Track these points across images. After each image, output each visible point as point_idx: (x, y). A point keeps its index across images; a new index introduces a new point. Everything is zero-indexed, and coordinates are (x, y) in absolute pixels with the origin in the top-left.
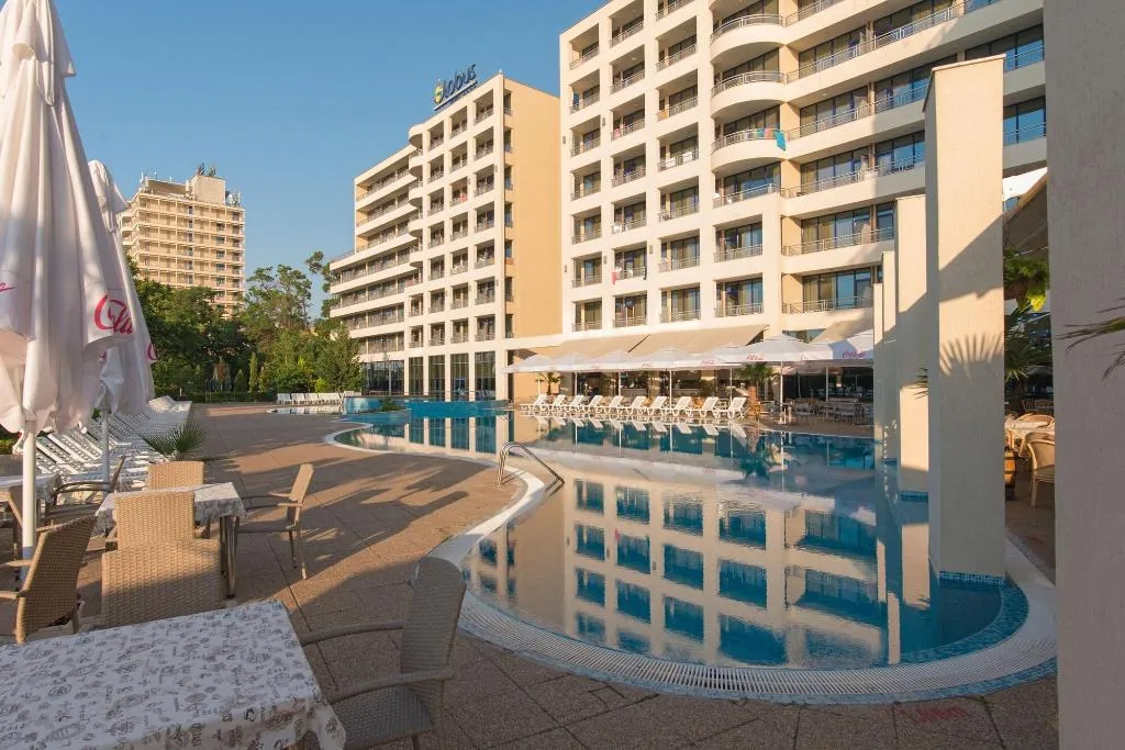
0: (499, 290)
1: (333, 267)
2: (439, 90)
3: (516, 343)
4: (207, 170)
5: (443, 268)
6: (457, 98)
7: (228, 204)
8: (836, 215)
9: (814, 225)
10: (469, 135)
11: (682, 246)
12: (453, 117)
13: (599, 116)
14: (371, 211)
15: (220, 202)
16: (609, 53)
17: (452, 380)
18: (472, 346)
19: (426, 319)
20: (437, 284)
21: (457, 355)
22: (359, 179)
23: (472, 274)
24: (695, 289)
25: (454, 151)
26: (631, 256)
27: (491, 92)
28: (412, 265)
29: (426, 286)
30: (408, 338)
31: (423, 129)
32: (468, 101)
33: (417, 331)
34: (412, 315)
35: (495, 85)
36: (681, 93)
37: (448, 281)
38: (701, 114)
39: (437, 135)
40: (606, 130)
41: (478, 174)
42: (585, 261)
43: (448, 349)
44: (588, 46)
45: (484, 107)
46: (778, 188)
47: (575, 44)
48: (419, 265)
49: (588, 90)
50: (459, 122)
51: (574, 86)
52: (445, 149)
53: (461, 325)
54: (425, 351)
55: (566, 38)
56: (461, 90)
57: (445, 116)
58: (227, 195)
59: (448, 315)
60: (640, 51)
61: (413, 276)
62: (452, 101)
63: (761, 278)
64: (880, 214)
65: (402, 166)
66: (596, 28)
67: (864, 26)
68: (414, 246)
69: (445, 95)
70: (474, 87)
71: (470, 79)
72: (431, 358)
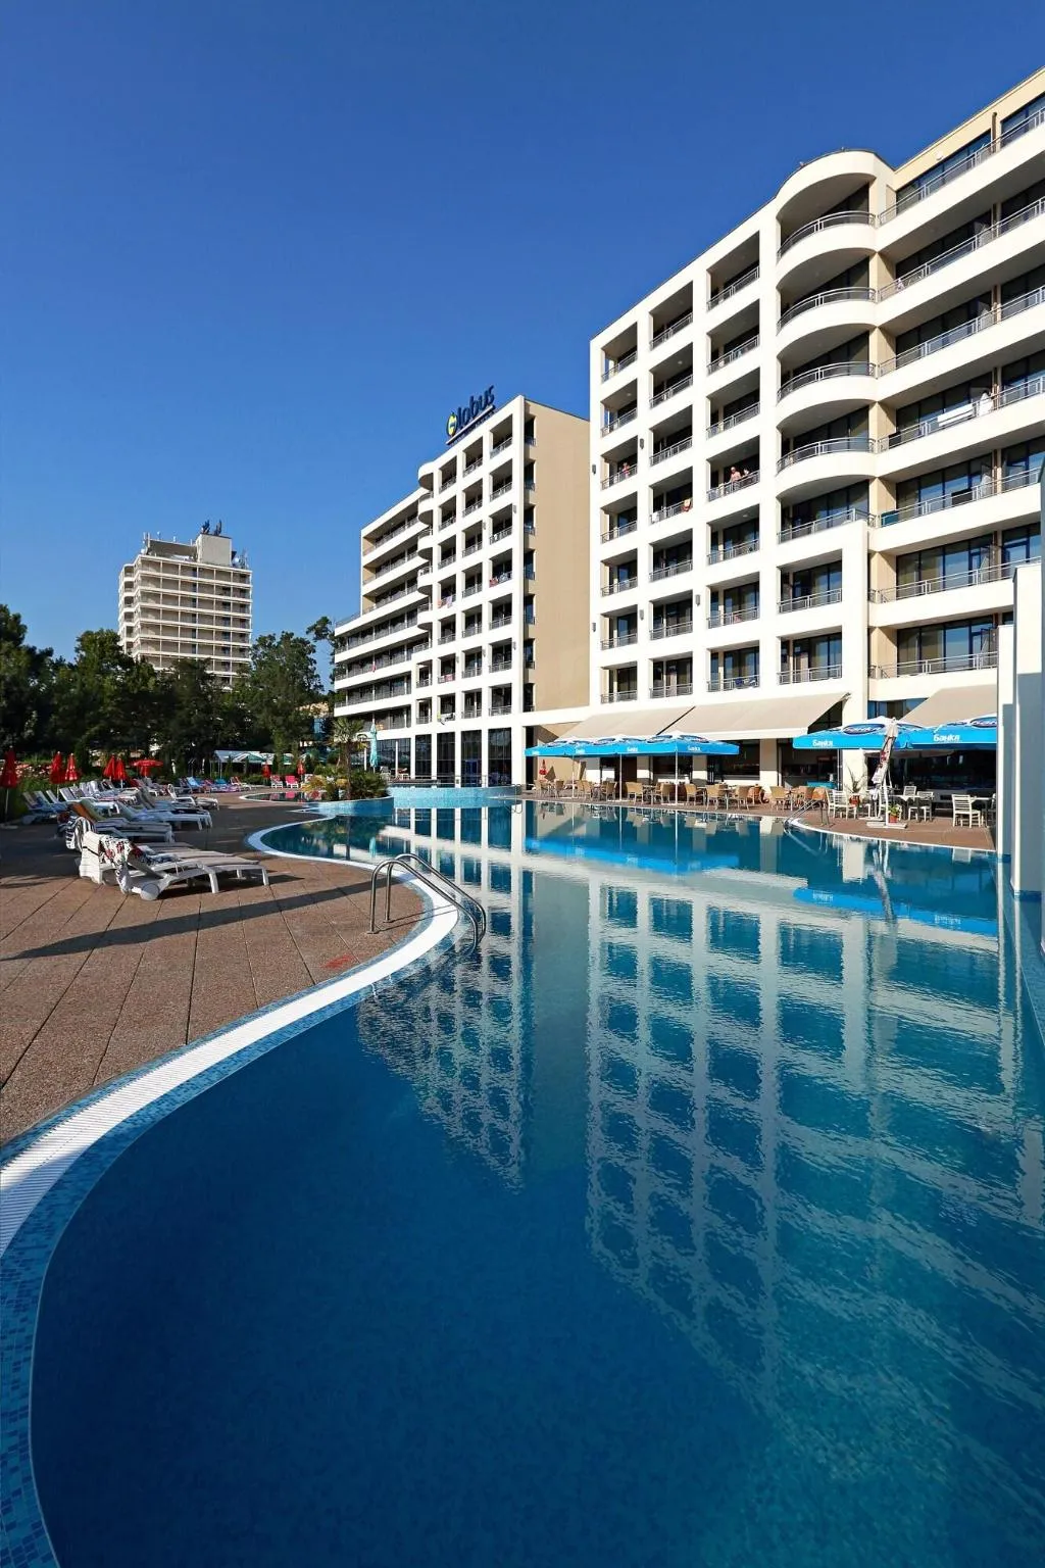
0: (517, 655)
1: (339, 631)
2: (453, 420)
3: (534, 718)
4: (212, 528)
5: (454, 631)
6: (473, 427)
7: (234, 565)
8: (944, 549)
9: (913, 565)
10: (484, 472)
11: (738, 596)
12: (467, 451)
13: (636, 437)
14: (378, 567)
15: (224, 563)
16: (650, 357)
17: (463, 762)
18: (486, 721)
19: (436, 689)
20: (447, 649)
21: (469, 732)
22: (366, 531)
23: (486, 637)
24: (754, 649)
25: (467, 491)
26: (674, 611)
27: (511, 417)
28: (421, 627)
29: (435, 652)
30: (415, 712)
31: (433, 468)
32: (484, 431)
33: (425, 706)
34: (420, 685)
35: (514, 409)
36: (738, 402)
37: (459, 645)
38: (764, 425)
39: (449, 474)
40: (645, 454)
41: (494, 517)
42: (619, 618)
43: (459, 725)
44: (623, 351)
45: (502, 437)
46: (865, 514)
47: (609, 351)
48: (428, 626)
49: (623, 407)
50: (474, 457)
51: (607, 403)
52: (457, 490)
53: (473, 697)
54: (435, 727)
55: (597, 345)
56: (477, 419)
57: (458, 451)
58: (233, 557)
59: (459, 686)
60: (687, 352)
61: (421, 641)
62: (466, 432)
63: (840, 634)
64: (1006, 544)
65: (410, 514)
66: (634, 328)
67: (989, 293)
68: (423, 605)
69: (458, 425)
70: (492, 412)
71: (487, 404)
72: (440, 736)
